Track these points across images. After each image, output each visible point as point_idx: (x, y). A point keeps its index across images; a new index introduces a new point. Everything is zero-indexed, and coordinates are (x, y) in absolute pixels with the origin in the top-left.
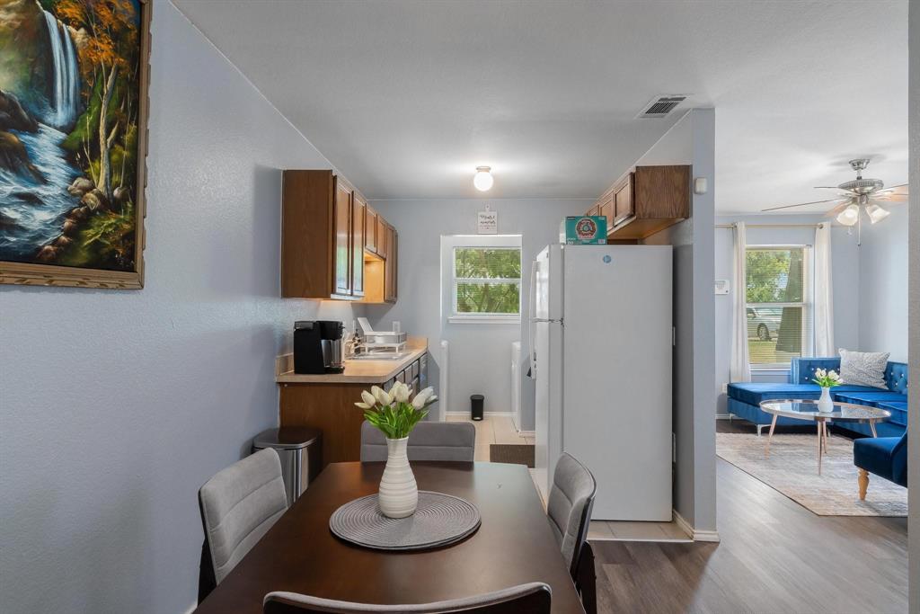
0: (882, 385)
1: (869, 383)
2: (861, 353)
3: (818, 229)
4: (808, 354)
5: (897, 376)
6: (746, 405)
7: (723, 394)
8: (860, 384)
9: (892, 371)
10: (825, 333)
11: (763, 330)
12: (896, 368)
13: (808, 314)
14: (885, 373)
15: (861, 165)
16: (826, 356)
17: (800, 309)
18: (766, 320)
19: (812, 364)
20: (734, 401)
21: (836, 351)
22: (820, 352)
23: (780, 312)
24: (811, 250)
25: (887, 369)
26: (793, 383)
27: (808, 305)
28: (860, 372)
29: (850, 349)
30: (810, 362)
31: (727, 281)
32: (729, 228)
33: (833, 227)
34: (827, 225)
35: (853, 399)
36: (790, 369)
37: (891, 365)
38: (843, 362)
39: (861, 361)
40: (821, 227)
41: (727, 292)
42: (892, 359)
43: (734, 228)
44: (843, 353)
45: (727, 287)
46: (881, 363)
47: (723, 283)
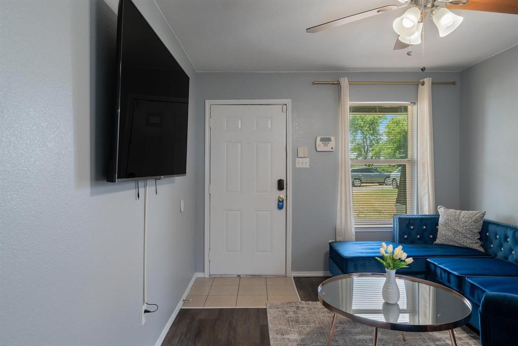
0: (477, 246)
1: (465, 244)
2: (458, 212)
3: (420, 85)
4: (412, 212)
5: (493, 237)
8: (457, 245)
9: (487, 231)
10: (427, 188)
12: (491, 228)
13: (412, 169)
14: (480, 233)
16: (427, 213)
19: (411, 221)
21: (436, 208)
22: (422, 209)
24: (415, 107)
25: (482, 229)
26: (394, 241)
27: (412, 163)
28: (456, 231)
29: (448, 207)
30: (410, 219)
31: (333, 138)
32: (334, 84)
33: (433, 84)
34: (428, 81)
35: (442, 268)
36: (392, 226)
37: (486, 224)
38: (441, 220)
39: (457, 219)
40: (423, 84)
41: (332, 148)
42: (489, 217)
43: (339, 84)
44: (441, 210)
45: (332, 144)
46: (476, 221)
47: (329, 140)
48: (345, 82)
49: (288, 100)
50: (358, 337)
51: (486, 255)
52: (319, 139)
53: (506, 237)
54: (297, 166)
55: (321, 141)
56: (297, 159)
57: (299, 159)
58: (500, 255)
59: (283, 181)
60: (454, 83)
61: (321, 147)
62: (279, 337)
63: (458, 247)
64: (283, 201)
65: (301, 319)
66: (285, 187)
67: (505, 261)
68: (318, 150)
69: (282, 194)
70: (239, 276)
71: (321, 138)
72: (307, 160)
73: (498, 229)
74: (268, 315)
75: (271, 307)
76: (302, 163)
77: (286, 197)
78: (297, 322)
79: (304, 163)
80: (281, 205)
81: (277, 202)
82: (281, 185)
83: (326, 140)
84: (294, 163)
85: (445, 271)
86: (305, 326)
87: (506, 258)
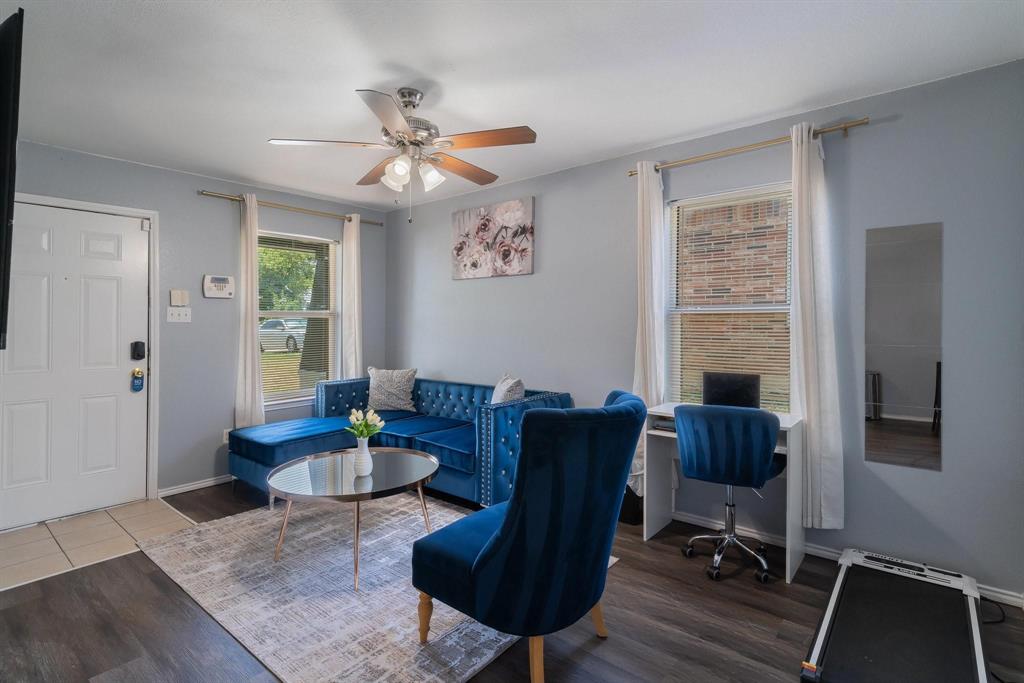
0: (410, 407)
2: (390, 371)
3: (347, 221)
4: (336, 377)
5: (424, 395)
6: (254, 463)
7: (224, 446)
8: (390, 409)
9: (419, 389)
10: (353, 347)
11: (291, 342)
12: (424, 386)
13: (335, 325)
14: (412, 393)
15: (413, 99)
16: (354, 377)
17: (327, 320)
18: (294, 332)
19: (340, 388)
20: (237, 458)
21: (365, 370)
22: (347, 372)
23: (305, 324)
24: (339, 247)
25: (414, 388)
26: (317, 416)
27: (335, 315)
28: (390, 394)
29: (379, 367)
30: (338, 386)
31: (231, 279)
32: (233, 200)
33: (362, 222)
34: (356, 218)
35: (387, 434)
36: (314, 397)
37: (418, 383)
38: (373, 383)
39: (390, 380)
40: (350, 220)
41: (230, 294)
42: (419, 376)
43: (241, 202)
44: (372, 372)
45: (230, 287)
46: (409, 380)
47: (224, 281)
48: (252, 201)
49: (153, 212)
50: (306, 537)
51: (418, 414)
52: (208, 279)
53: (438, 393)
54: (170, 319)
55: (212, 282)
56: (170, 308)
57: (174, 308)
58: (432, 413)
59: (143, 344)
60: (381, 225)
61: (211, 290)
62: (192, 575)
63: (391, 411)
64: (142, 378)
65: (214, 545)
66: (146, 353)
67: (437, 417)
68: (207, 295)
69: (140, 367)
70: (42, 523)
71: (212, 278)
72: (189, 311)
73: (430, 386)
74: (153, 558)
75: (150, 546)
76: (179, 315)
77: (148, 369)
78: (209, 549)
79: (182, 315)
80: (137, 383)
81: (130, 379)
82: (138, 351)
83: (220, 281)
84: (163, 315)
85: (392, 436)
86: (225, 550)
87: (438, 414)
